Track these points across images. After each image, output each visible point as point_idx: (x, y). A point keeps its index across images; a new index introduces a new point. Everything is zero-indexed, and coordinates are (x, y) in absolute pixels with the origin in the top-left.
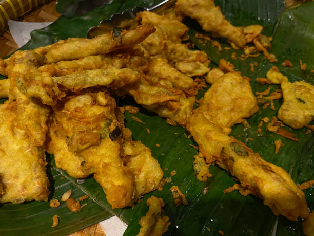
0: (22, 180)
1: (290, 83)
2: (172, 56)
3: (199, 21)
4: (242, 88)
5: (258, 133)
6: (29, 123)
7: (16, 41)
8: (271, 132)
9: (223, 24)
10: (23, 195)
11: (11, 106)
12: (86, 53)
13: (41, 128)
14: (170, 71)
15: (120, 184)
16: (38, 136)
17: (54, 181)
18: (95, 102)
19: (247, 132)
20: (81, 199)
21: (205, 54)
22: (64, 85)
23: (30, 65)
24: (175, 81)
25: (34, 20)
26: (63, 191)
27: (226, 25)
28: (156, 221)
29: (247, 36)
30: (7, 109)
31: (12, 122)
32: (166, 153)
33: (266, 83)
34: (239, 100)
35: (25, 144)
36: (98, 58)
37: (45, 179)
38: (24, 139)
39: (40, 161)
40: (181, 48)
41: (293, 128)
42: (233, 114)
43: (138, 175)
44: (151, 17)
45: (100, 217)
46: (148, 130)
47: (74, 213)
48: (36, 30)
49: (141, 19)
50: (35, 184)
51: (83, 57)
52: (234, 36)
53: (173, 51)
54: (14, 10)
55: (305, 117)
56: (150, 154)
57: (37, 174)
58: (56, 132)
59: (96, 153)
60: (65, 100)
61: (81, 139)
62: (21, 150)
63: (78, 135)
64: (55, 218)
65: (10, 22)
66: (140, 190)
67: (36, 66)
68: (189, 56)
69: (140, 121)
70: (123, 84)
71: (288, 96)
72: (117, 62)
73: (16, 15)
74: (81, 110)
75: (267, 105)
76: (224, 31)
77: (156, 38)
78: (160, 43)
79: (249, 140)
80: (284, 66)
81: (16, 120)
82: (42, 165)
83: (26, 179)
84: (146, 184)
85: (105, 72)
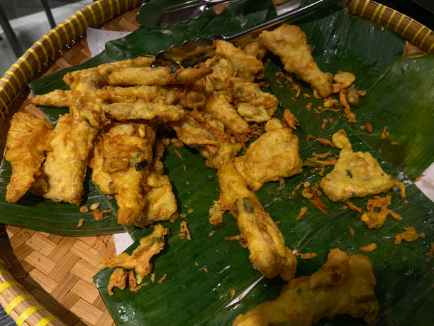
0: (62, 184)
1: (351, 152)
2: (239, 94)
3: (282, 59)
4: (286, 146)
5: (291, 196)
6: (79, 139)
7: (91, 49)
8: (305, 198)
9: (307, 67)
10: (61, 196)
11: (68, 120)
12: (144, 82)
13: (87, 144)
14: (227, 112)
15: (130, 207)
16: (83, 152)
17: (89, 192)
18: (135, 133)
19: (280, 191)
20: (105, 211)
21: (276, 99)
22: (111, 113)
23: (91, 86)
24: (229, 123)
25: (113, 27)
26: (93, 202)
27: (312, 68)
28: (153, 244)
29: (335, 85)
30: (65, 122)
31: (66, 134)
32: (192, 192)
33: (329, 146)
34: (279, 158)
35: (72, 155)
36: (153, 89)
37: (80, 188)
38: (72, 151)
39: (81, 172)
40: (251, 88)
41: (329, 200)
42: (269, 170)
43: (153, 204)
44: (226, 48)
45: (116, 230)
46: (185, 168)
47: (96, 221)
48: (111, 41)
49: (215, 48)
50: (71, 190)
51: (141, 85)
52: (316, 83)
53: (239, 89)
54: (94, 18)
55: (344, 192)
56: (171, 189)
57: (76, 183)
58: (99, 151)
59: (121, 178)
60: (112, 126)
61: (111, 163)
62: (67, 160)
63: (110, 159)
64: (81, 221)
65: (89, 29)
66: (151, 216)
67: (96, 86)
68: (257, 98)
69: (180, 156)
70: (165, 121)
71: (339, 166)
72: (171, 96)
73: (96, 23)
74: (121, 137)
75: (317, 169)
76: (307, 76)
77: (224, 73)
78: (226, 80)
79: (277, 200)
80: (361, 130)
81: (69, 133)
82: (81, 177)
83: (66, 184)
84: (159, 213)
85: (150, 107)
